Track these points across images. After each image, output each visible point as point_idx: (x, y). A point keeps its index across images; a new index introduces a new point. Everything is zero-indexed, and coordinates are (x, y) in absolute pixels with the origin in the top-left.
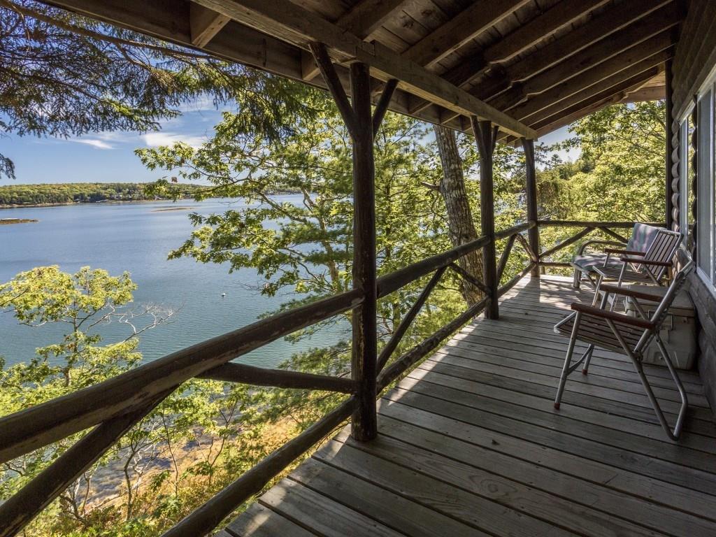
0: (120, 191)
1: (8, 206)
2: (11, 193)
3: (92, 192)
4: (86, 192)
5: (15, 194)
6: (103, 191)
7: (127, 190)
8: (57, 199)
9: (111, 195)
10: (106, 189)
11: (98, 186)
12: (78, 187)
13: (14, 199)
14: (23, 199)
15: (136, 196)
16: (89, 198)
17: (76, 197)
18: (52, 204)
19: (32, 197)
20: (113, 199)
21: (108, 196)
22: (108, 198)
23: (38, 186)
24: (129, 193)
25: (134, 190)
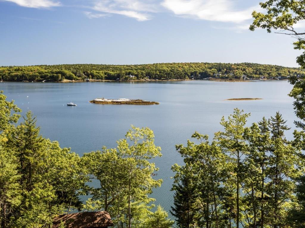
0: (219, 70)
1: (154, 80)
2: (156, 71)
3: (201, 71)
4: (199, 70)
5: (158, 71)
6: (208, 70)
7: (225, 69)
8: (180, 76)
9: (214, 73)
10: (210, 68)
11: (206, 66)
12: (194, 66)
13: (157, 75)
14: (161, 76)
15: (231, 75)
16: (199, 75)
17: (192, 74)
18: (176, 80)
19: (166, 74)
20: (214, 77)
21: (212, 74)
22: (211, 76)
23: (171, 64)
24: (226, 72)
25: (230, 70)
